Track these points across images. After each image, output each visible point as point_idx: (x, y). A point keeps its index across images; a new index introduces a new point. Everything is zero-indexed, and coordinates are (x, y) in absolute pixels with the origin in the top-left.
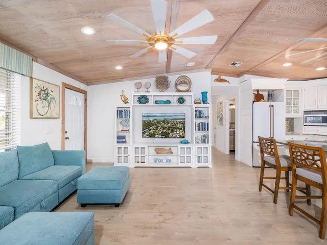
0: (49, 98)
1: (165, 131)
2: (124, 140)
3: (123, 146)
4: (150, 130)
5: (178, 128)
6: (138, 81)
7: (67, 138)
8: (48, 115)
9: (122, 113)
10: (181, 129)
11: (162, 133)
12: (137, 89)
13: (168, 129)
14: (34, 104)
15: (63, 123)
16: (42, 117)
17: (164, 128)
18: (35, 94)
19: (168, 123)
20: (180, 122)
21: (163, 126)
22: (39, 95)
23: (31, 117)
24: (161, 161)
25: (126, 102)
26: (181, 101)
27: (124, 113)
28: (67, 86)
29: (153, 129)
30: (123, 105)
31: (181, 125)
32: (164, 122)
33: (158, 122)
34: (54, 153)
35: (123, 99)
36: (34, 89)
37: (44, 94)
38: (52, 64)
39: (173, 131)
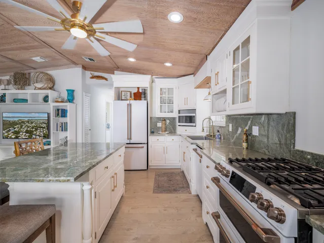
1: (29, 129)
4: (15, 128)
5: (42, 127)
10: (45, 128)
11: (27, 130)
13: (32, 128)
17: (28, 127)
19: (32, 123)
20: (43, 123)
21: (27, 126)
26: (47, 99)
29: (18, 128)
31: (44, 125)
32: (28, 122)
33: (23, 122)
39: (36, 130)
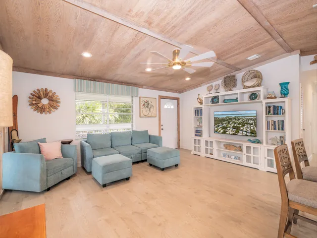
0: (149, 106)
1: (236, 125)
2: (200, 134)
3: (198, 138)
4: (223, 124)
5: (249, 124)
6: (210, 85)
7: (162, 129)
8: (149, 115)
9: (198, 112)
10: (252, 124)
11: (233, 126)
12: (209, 91)
13: (239, 124)
14: (141, 110)
15: (160, 120)
16: (146, 116)
17: (235, 123)
18: (142, 105)
19: (239, 119)
20: (251, 119)
21: (234, 122)
22: (144, 105)
23: (140, 117)
24: (229, 157)
25: (201, 103)
26: (254, 96)
27: (200, 112)
28: (161, 97)
29: (226, 124)
30: (199, 106)
31: (252, 121)
32: (235, 119)
33: (230, 119)
34: (150, 136)
35: (199, 101)
36: (141, 102)
37: (147, 105)
38: (151, 87)
39: (243, 126)
